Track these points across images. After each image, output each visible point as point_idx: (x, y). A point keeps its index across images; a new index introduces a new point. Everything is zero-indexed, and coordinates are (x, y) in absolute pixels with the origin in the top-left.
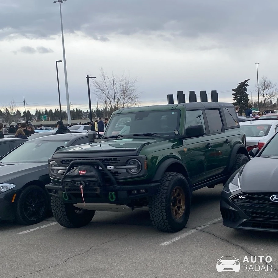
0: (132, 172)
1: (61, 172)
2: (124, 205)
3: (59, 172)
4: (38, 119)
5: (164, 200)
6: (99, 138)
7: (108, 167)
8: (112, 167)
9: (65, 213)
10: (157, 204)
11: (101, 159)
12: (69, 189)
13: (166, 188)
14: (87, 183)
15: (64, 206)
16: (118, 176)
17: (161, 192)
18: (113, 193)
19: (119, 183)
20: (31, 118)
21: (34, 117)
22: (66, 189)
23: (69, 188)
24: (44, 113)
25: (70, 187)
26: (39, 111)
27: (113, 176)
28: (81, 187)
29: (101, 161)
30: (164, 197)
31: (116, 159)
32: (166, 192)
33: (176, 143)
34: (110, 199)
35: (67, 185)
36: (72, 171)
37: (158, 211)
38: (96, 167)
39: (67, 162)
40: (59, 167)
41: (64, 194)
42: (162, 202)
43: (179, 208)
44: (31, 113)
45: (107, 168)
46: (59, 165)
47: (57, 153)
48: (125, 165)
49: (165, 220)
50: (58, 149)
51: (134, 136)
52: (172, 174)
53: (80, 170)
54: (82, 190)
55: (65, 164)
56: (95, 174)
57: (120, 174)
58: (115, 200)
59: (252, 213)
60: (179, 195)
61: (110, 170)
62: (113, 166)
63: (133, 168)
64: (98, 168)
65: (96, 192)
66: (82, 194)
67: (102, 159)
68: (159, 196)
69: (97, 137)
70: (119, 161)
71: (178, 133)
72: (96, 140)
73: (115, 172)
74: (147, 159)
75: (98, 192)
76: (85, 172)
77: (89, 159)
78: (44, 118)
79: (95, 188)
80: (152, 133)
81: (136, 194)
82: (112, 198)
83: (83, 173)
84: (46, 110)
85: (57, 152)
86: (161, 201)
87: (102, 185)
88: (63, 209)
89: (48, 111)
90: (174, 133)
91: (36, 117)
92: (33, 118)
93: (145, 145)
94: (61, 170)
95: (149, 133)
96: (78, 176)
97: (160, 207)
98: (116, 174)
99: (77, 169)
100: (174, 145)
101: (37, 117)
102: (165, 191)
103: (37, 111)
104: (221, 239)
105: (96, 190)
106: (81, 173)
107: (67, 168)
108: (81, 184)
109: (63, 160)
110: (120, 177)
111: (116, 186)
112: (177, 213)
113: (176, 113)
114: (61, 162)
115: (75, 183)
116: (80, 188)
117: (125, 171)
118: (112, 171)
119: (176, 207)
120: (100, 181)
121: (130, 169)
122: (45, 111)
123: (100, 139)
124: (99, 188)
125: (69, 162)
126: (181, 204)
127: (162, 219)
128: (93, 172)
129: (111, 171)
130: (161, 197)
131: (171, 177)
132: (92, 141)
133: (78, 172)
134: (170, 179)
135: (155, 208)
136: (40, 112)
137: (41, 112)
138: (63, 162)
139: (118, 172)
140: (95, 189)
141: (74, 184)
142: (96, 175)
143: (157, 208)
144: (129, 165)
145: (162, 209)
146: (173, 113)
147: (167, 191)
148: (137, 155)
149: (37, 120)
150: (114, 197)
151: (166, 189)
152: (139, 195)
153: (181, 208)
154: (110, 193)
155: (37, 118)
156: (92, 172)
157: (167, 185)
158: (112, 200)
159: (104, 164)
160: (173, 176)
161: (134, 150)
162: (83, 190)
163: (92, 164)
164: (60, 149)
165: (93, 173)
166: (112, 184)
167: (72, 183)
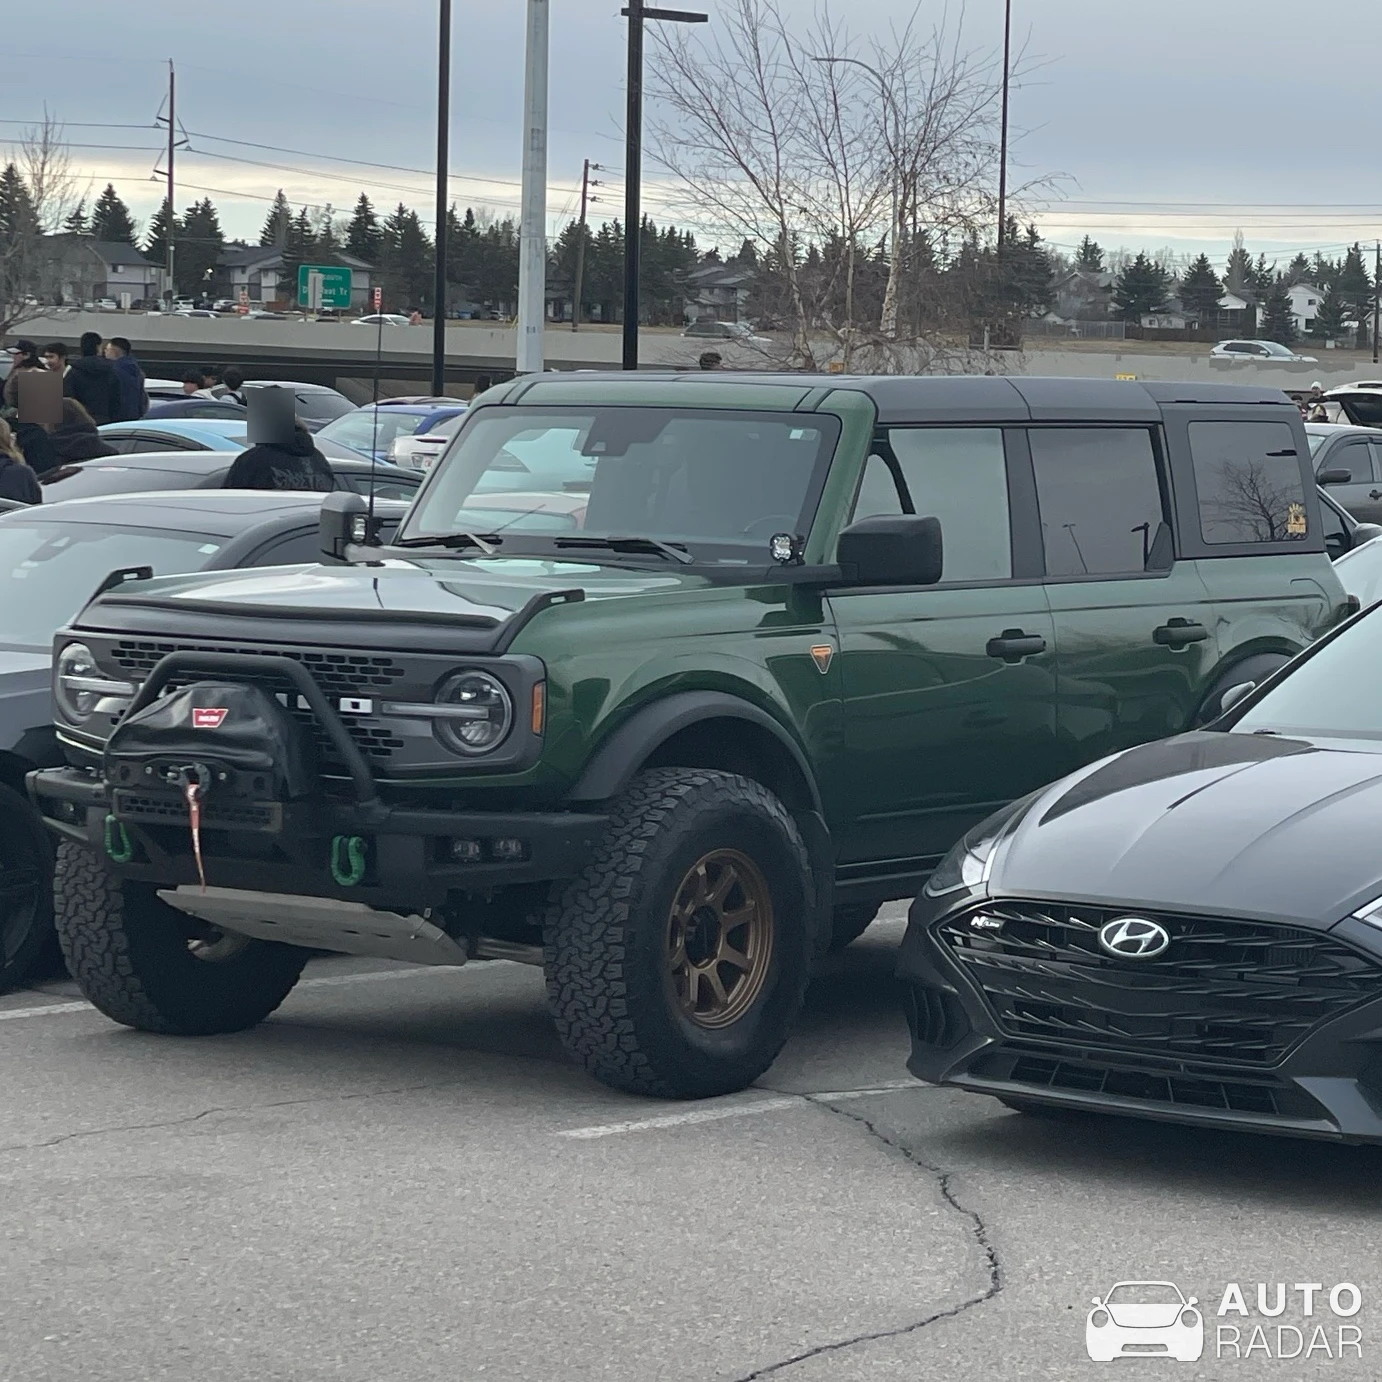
0: (463, 739)
1: (110, 705)
2: (414, 918)
3: (103, 705)
4: (279, 288)
5: (622, 911)
6: (372, 540)
7: (345, 704)
8: (366, 706)
9: (121, 940)
10: (585, 929)
11: (308, 656)
12: (134, 800)
13: (640, 846)
14: (223, 776)
15: (118, 900)
16: (388, 752)
17: (612, 864)
18: (353, 841)
19: (387, 795)
20: (223, 271)
21: (251, 270)
22: (120, 797)
23: (133, 794)
24: (344, 238)
25: (136, 787)
26: (296, 214)
27: (363, 751)
28: (191, 790)
29: (308, 666)
30: (627, 892)
31: (387, 661)
32: (637, 868)
33: (781, 607)
34: (336, 873)
35: (125, 774)
36: (156, 705)
37: (585, 966)
38: (282, 697)
39: (141, 655)
40: (105, 678)
41: (108, 828)
42: (608, 919)
43: (730, 974)
44: (222, 227)
45: (337, 705)
46: (104, 670)
47: (104, 602)
48: (431, 702)
49: (621, 1021)
50: (115, 579)
51: (561, 546)
52: (695, 775)
53: (197, 702)
54: (194, 808)
55: (131, 663)
56: (270, 730)
57: (399, 744)
58: (359, 883)
59: (1020, 1006)
60: (733, 900)
61: (349, 720)
62: (369, 701)
63: (472, 720)
64: (293, 701)
65: (264, 829)
66: (195, 832)
67: (319, 657)
68: (597, 886)
69: (359, 532)
70: (400, 672)
71: (794, 555)
72: (352, 550)
73: (375, 732)
74: (546, 679)
75: (274, 827)
76: (220, 714)
77: (254, 652)
78: (326, 284)
79: (257, 804)
80: (656, 539)
81: (471, 861)
82: (346, 870)
83: (209, 720)
84: (364, 212)
85: (104, 596)
86: (604, 916)
87: (294, 793)
88: (112, 917)
89: (379, 221)
90: (772, 551)
91: (266, 270)
92: (240, 278)
93: (554, 600)
94: (111, 696)
95: (641, 536)
96: (185, 733)
97: (599, 947)
98: (376, 742)
99: (185, 694)
100: (769, 619)
101: (275, 269)
102: (636, 863)
103: (279, 217)
104: (887, 1142)
105: (263, 816)
106: (202, 719)
107: (142, 685)
108: (193, 778)
109: (123, 644)
110: (399, 761)
111: (369, 809)
112: (706, 998)
113: (814, 433)
114: (115, 653)
115: (165, 771)
116: (186, 798)
117: (425, 730)
118: (360, 726)
119: (710, 969)
120: (284, 771)
121: (457, 723)
122: (351, 217)
123: (377, 543)
124: (279, 804)
125: (151, 656)
126: (749, 957)
127: (606, 1012)
128: (259, 720)
129: (353, 722)
130: (607, 894)
131: (682, 790)
132: (334, 555)
133: (185, 714)
134: (671, 804)
135: (574, 951)
136: (302, 222)
137: (317, 229)
138: (122, 654)
139: (388, 733)
140: (262, 812)
141: (160, 775)
142: (270, 738)
143: (580, 951)
144: (454, 698)
145: (606, 957)
146: (796, 434)
147: (642, 866)
148: (497, 650)
149: (269, 296)
150: (356, 862)
151: (639, 855)
152: (490, 867)
153: (743, 977)
154: (337, 840)
155: (270, 281)
156: (253, 718)
157: (652, 830)
158: (342, 880)
159: (322, 686)
160: (696, 787)
161: (486, 624)
162: (200, 808)
163: (265, 680)
164: (122, 581)
165: (257, 726)
166: (349, 793)
167: (149, 770)
